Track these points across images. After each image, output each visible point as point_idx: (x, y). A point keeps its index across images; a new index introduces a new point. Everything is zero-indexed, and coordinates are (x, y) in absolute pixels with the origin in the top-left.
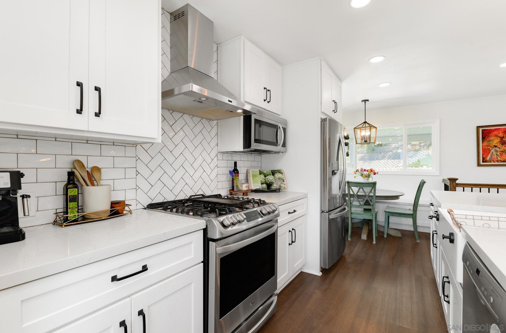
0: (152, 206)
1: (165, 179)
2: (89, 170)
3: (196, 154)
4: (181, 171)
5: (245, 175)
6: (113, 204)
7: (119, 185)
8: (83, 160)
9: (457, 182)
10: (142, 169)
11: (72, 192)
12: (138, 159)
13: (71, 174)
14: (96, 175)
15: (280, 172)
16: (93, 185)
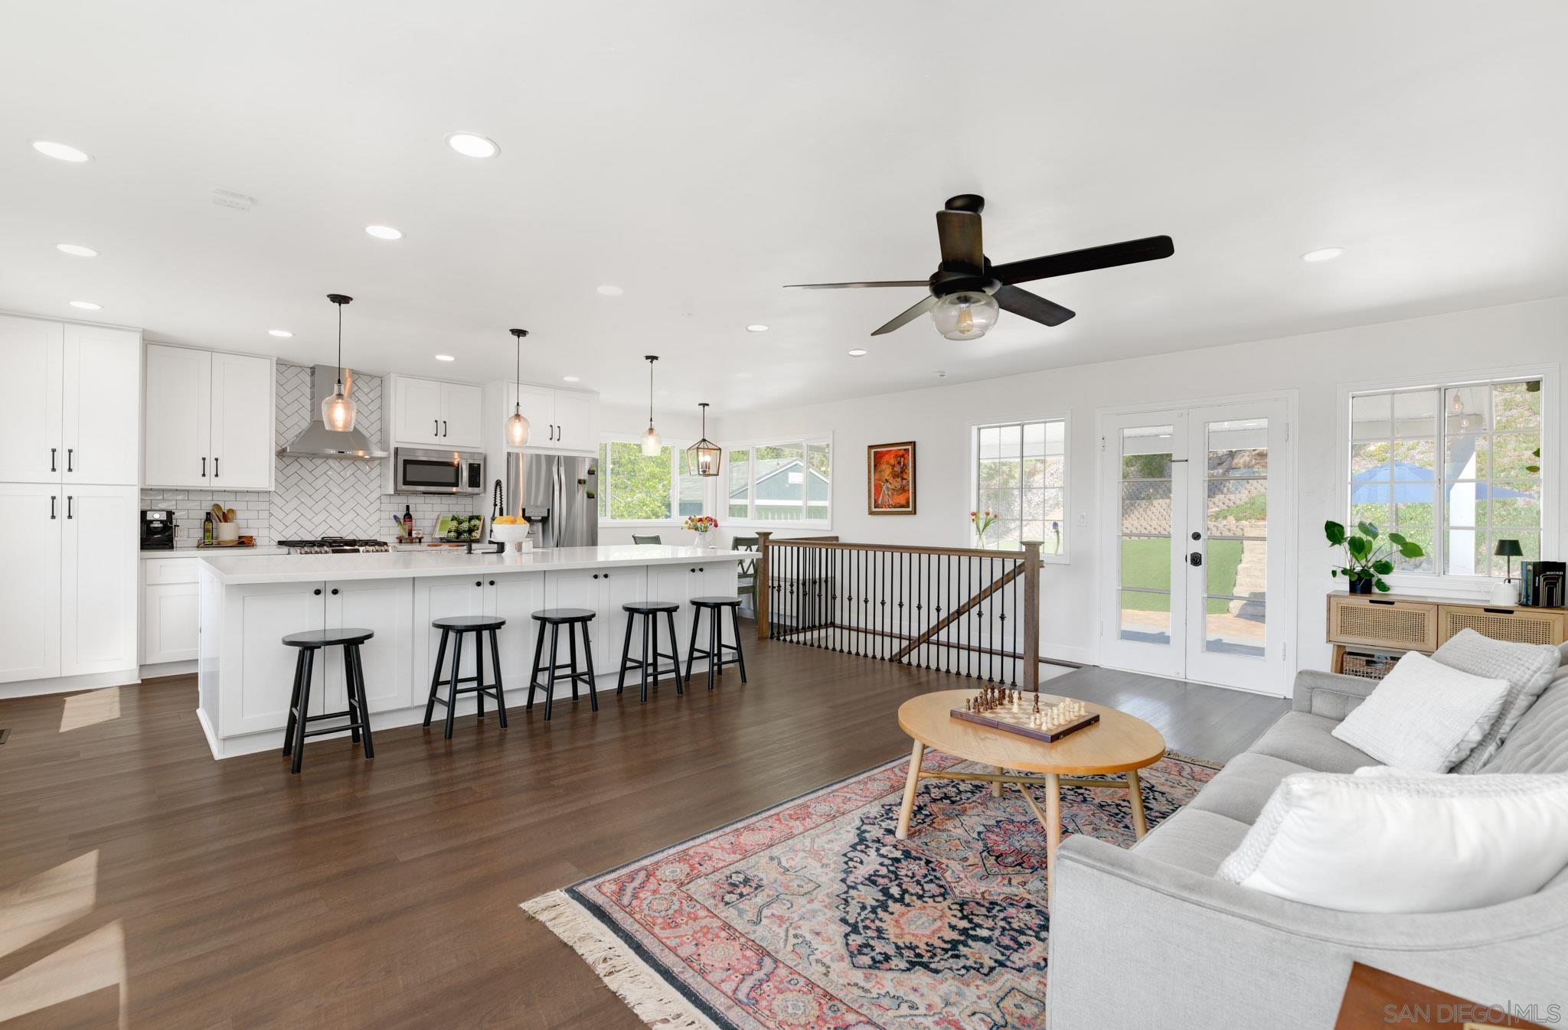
0: (281, 543)
1: (302, 521)
2: (226, 512)
3: (345, 497)
4: (324, 515)
5: (435, 521)
6: (240, 537)
7: (251, 523)
8: (222, 504)
9: (771, 537)
10: (275, 510)
11: (209, 526)
12: (271, 502)
13: (208, 514)
14: (230, 516)
15: (478, 518)
16: (226, 521)
